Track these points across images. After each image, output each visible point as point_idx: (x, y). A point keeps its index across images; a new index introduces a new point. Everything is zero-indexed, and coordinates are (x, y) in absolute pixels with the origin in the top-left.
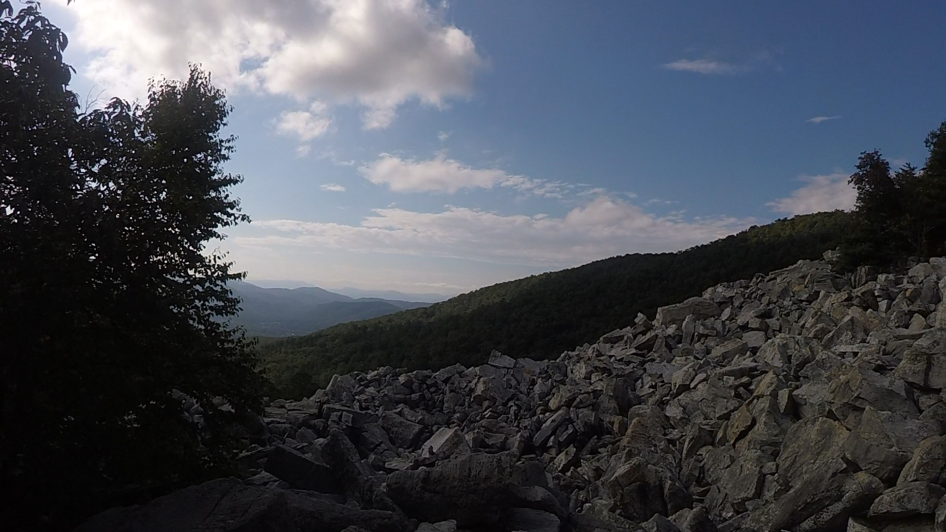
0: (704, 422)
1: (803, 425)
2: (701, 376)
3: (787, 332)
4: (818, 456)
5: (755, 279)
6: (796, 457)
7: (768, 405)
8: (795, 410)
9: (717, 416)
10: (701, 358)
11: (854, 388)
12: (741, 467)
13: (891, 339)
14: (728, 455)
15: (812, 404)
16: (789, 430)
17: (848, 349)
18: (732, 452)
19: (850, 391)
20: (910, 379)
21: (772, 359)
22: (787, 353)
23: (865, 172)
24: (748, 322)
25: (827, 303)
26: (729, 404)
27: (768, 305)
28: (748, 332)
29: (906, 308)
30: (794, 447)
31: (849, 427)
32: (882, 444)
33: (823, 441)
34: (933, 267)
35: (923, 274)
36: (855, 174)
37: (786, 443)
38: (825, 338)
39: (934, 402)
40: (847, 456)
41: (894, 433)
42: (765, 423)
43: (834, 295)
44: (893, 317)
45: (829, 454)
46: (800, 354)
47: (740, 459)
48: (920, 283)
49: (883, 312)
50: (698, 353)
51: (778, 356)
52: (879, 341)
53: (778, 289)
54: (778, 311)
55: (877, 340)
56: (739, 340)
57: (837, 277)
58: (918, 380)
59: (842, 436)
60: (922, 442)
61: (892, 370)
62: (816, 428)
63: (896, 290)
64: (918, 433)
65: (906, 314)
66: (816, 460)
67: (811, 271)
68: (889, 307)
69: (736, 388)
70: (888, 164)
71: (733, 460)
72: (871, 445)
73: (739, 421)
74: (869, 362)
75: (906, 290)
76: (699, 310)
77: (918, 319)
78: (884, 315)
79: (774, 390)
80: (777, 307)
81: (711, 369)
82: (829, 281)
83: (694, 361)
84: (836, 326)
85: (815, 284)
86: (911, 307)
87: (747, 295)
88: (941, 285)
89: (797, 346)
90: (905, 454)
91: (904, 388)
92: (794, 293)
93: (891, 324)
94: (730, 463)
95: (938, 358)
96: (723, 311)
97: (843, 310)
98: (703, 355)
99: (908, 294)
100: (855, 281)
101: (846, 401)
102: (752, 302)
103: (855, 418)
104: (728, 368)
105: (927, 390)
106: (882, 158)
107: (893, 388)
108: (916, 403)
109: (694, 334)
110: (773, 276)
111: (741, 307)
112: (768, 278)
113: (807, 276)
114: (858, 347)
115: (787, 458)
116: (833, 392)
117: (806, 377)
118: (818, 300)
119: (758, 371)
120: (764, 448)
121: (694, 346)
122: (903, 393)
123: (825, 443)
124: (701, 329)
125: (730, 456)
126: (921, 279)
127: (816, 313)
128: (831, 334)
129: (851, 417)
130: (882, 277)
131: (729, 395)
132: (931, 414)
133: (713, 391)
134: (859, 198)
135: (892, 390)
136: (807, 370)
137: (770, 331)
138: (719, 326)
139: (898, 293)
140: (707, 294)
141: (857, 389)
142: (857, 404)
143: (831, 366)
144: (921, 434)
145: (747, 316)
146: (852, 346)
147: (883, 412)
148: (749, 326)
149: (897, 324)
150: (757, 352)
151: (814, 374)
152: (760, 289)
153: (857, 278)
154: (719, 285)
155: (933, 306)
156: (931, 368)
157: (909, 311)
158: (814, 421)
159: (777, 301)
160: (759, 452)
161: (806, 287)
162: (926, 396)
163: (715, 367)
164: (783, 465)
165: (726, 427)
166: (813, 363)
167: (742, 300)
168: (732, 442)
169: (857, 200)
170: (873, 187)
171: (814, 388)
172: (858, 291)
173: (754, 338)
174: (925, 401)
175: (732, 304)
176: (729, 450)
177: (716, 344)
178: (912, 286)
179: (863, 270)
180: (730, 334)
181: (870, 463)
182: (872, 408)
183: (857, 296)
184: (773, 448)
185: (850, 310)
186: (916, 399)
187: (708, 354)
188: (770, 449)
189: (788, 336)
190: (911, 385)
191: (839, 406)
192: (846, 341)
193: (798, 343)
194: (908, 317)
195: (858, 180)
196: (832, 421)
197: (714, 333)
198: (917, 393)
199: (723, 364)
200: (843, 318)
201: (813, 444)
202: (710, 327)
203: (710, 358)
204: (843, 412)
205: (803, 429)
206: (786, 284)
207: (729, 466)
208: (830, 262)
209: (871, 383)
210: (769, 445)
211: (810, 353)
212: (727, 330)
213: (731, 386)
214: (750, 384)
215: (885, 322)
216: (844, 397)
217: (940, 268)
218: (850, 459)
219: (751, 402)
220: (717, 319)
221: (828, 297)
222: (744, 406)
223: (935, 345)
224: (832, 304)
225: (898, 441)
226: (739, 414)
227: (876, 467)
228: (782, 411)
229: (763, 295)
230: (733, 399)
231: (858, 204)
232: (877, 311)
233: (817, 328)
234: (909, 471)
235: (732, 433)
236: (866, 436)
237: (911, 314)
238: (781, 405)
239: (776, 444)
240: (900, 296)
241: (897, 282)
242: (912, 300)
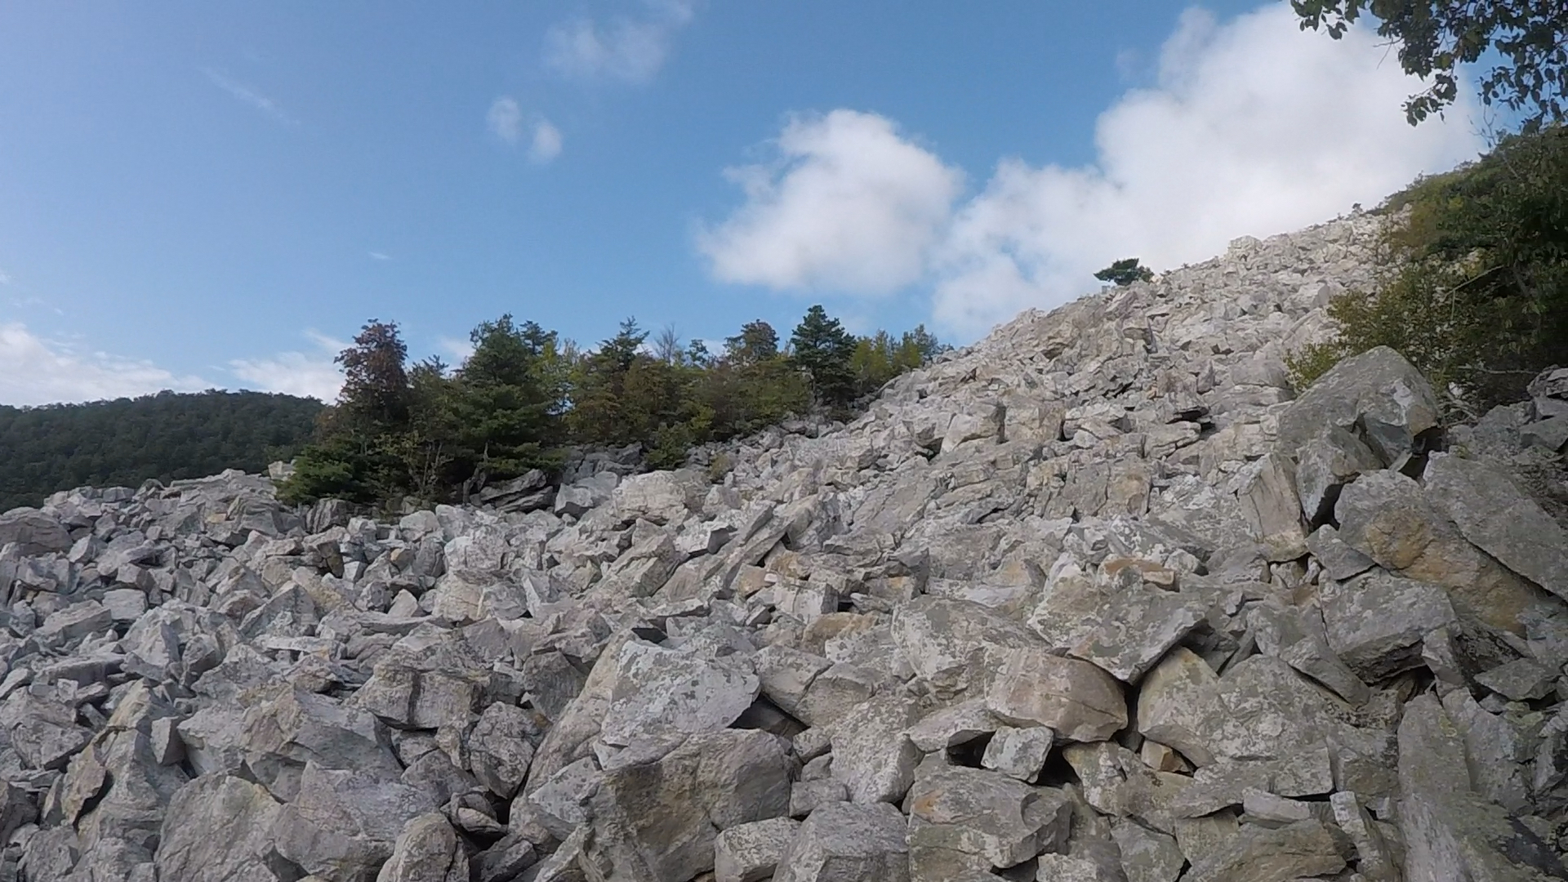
0: (21, 774)
1: (198, 790)
2: (19, 674)
3: (185, 598)
4: (229, 850)
5: (143, 489)
6: (189, 851)
7: (133, 748)
8: (183, 758)
9: (44, 762)
10: (21, 633)
11: (284, 727)
12: (91, 872)
13: (357, 631)
14: (66, 848)
15: (213, 750)
16: (173, 798)
17: (284, 644)
18: (73, 841)
19: (278, 731)
20: (384, 713)
21: (151, 649)
22: (178, 639)
23: (366, 351)
24: (116, 570)
25: (259, 553)
26: (65, 739)
27: (158, 542)
28: (114, 589)
29: (387, 578)
30: (183, 832)
31: (279, 795)
32: (338, 829)
33: (235, 822)
34: (440, 519)
35: (423, 527)
36: (350, 351)
37: (168, 825)
38: (247, 616)
39: (426, 750)
40: (279, 850)
41: (358, 809)
42: (128, 783)
43: (271, 542)
44: (365, 592)
45: (247, 846)
46: (199, 645)
47: (88, 855)
48: (415, 542)
49: (349, 581)
50: (17, 625)
51: (161, 645)
52: (337, 634)
53: (179, 515)
54: (174, 555)
55: (333, 632)
56: (96, 603)
57: (283, 510)
58: (398, 713)
59: (267, 814)
60: (408, 822)
61: (354, 689)
62: (222, 796)
63: (375, 548)
64: (400, 806)
65: (387, 589)
66: (226, 857)
67: (242, 492)
68: (360, 574)
69: (80, 705)
70: (405, 348)
71: (75, 856)
72: (321, 831)
73: (82, 778)
74: (314, 676)
75: (392, 549)
76: (31, 536)
77: (405, 599)
78: (351, 586)
79: (144, 718)
80: (173, 549)
81: (39, 661)
82: (269, 515)
83: (8, 641)
84: (269, 596)
85: (245, 516)
86: (396, 577)
87: (122, 518)
88: (447, 549)
89: (197, 627)
90: (380, 844)
91: (373, 727)
92: (205, 525)
93: (361, 603)
94: (71, 865)
95: (431, 678)
96: (75, 542)
97: (284, 570)
98: (27, 628)
99: (394, 556)
100: (312, 521)
101: (271, 750)
102: (130, 532)
103: (289, 780)
104: (67, 663)
105: (413, 729)
106: (398, 337)
107: (354, 727)
108: (395, 750)
109: (15, 581)
110: (176, 489)
111: (109, 540)
112: (167, 491)
113: (234, 499)
114: (300, 642)
115: (172, 854)
116: (249, 730)
117: (205, 694)
118: (244, 547)
119: (121, 672)
120: (130, 834)
121: (12, 609)
122: (372, 737)
123: (238, 825)
124: (27, 575)
125: (70, 848)
126: (418, 536)
127: (237, 570)
128: (257, 612)
129: (282, 779)
130: (356, 523)
131: (66, 718)
132: (421, 770)
133: (36, 709)
134: (345, 390)
135: (352, 731)
136: (208, 678)
137: (154, 592)
138: (63, 573)
139: (378, 553)
140: (49, 507)
141: (290, 729)
142: (293, 754)
143: (249, 677)
144: (405, 807)
145: (117, 559)
146: (291, 640)
147: (338, 772)
148: (118, 579)
149: (371, 604)
150: (126, 630)
151: (218, 689)
152: (148, 510)
153: (317, 515)
154: (77, 489)
155: (431, 581)
156: (419, 693)
157: (393, 584)
158: (217, 782)
159: (175, 537)
160: (121, 844)
161: (228, 519)
162: (410, 740)
163: (46, 655)
164: (168, 868)
165: (60, 787)
166: (217, 669)
167: (112, 526)
168: (72, 819)
169: (343, 391)
170: (372, 377)
171: (217, 718)
172: (313, 541)
173: (124, 603)
174: (411, 748)
175: (93, 532)
176: (67, 836)
177: (54, 607)
178: (402, 544)
179: (329, 505)
180: (82, 589)
181: (323, 863)
182: (318, 766)
183: (311, 549)
184: (148, 834)
185: (295, 572)
186: (395, 744)
187: (37, 626)
188: (140, 835)
189: (183, 606)
190: (386, 721)
191: (259, 758)
192: (282, 628)
193: (198, 622)
194: (390, 593)
195: (352, 360)
196: (249, 783)
197: (51, 585)
198: (396, 735)
199: (63, 649)
200: (282, 583)
201: (217, 828)
202: (45, 571)
203: (39, 636)
204: (266, 768)
205: (198, 797)
206: (195, 509)
207: (69, 872)
208: (277, 483)
209: (315, 719)
210: (140, 827)
211: (217, 645)
212: (77, 580)
213: (68, 703)
214: (105, 698)
215: (352, 599)
216: (267, 743)
217: (450, 522)
218: (285, 856)
219: (104, 738)
220: (60, 557)
221: (262, 543)
222: (90, 747)
223: (429, 653)
224: (267, 557)
225: (366, 823)
226: (82, 763)
227: (333, 868)
228: (160, 760)
229: (151, 522)
230: (74, 728)
231: (342, 399)
232: (341, 577)
233: (235, 599)
234: (391, 875)
235: (72, 801)
236: (309, 814)
237: (396, 589)
238: (157, 747)
239: (151, 825)
240: (380, 558)
241: (379, 535)
242: (398, 566)
